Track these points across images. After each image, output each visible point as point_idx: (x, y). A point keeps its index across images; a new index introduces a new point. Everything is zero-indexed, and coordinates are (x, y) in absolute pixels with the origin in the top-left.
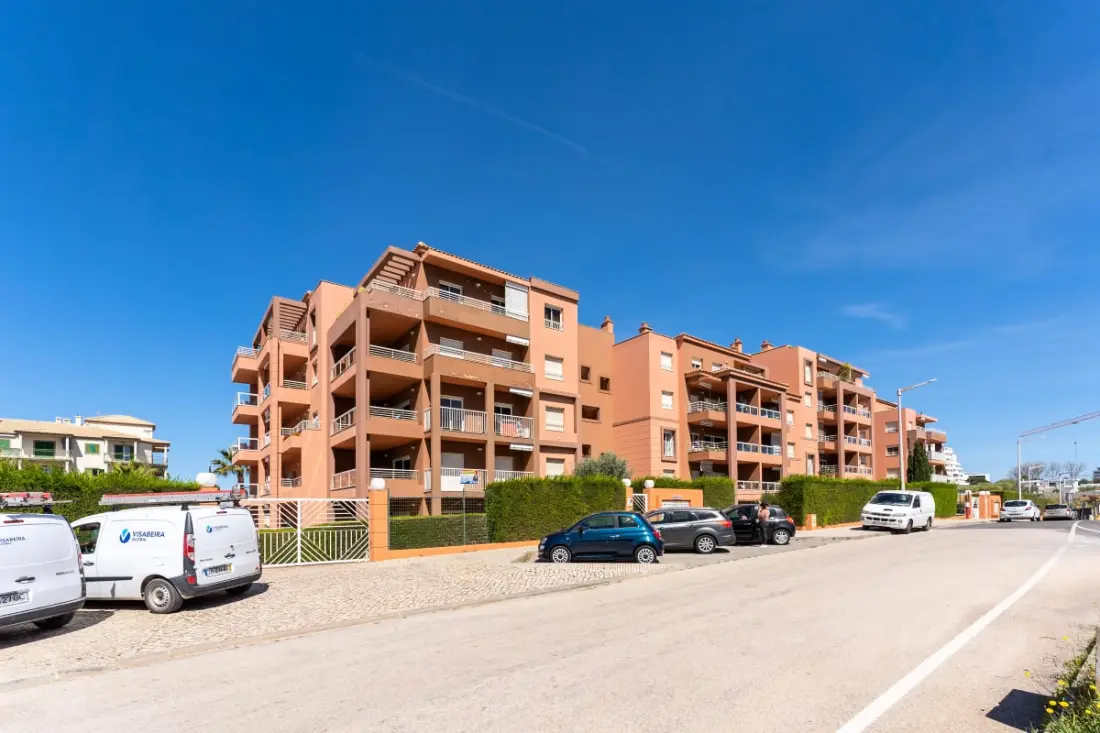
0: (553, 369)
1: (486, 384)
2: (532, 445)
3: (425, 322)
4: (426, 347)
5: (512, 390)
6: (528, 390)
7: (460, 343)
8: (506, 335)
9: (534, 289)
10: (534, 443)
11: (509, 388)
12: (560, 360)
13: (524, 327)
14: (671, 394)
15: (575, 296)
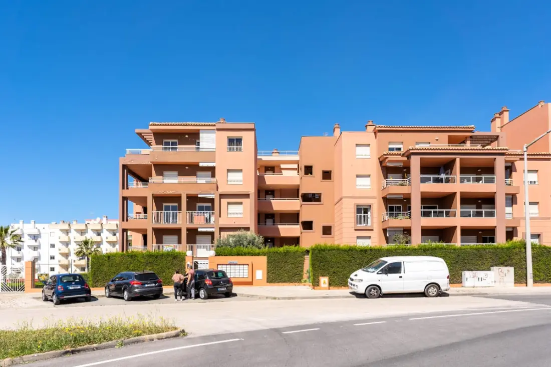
0: (234, 177)
1: (181, 194)
2: (214, 228)
3: (154, 165)
4: (155, 179)
5: (199, 196)
6: (211, 194)
7: (176, 173)
8: (199, 163)
9: (218, 130)
10: (215, 226)
11: (198, 194)
12: (241, 171)
13: (211, 155)
14: (369, 176)
15: (252, 126)
